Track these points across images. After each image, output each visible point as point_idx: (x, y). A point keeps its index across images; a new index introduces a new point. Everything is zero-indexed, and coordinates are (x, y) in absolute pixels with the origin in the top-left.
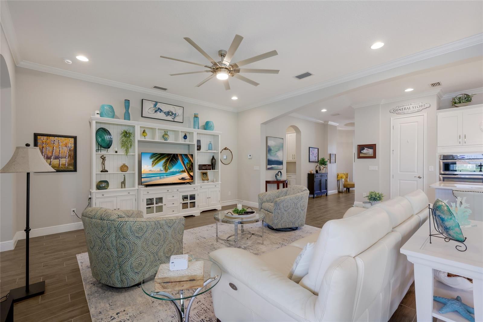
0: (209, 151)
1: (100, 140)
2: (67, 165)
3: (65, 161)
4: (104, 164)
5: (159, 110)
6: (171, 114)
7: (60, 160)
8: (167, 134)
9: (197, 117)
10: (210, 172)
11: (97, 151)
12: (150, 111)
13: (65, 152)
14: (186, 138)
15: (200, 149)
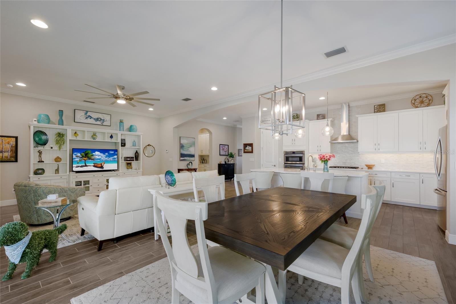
0: (134, 147)
1: (37, 139)
2: (9, 157)
3: (7, 155)
4: (40, 157)
5: (90, 117)
6: (100, 120)
7: (3, 154)
8: (95, 135)
9: (122, 122)
10: (134, 163)
11: (35, 147)
12: (81, 118)
13: (8, 147)
14: (112, 138)
15: (125, 146)
